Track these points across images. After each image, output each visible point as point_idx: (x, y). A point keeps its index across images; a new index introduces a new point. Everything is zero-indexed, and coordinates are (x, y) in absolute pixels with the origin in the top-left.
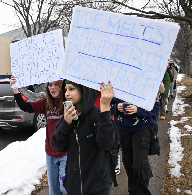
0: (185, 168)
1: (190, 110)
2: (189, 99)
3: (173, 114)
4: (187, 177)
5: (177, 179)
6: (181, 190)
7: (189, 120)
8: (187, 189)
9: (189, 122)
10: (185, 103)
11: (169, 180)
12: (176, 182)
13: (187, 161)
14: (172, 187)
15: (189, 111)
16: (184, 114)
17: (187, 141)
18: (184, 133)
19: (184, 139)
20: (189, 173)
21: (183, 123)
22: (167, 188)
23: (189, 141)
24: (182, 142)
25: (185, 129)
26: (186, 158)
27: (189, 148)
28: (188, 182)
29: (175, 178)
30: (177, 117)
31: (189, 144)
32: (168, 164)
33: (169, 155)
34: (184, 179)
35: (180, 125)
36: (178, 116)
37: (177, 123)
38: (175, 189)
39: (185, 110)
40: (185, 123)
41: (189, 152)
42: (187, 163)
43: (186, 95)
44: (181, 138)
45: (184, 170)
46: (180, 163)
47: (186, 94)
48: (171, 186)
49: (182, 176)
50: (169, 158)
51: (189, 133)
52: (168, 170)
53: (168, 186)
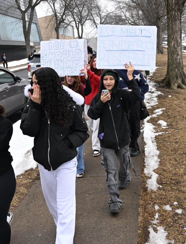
0: (162, 177)
1: (163, 99)
2: (161, 84)
4: (165, 188)
5: (154, 192)
6: (160, 207)
7: (163, 114)
8: (166, 205)
9: (163, 116)
10: (157, 90)
11: (147, 195)
12: (154, 197)
13: (163, 167)
14: (150, 203)
15: (162, 101)
16: (158, 105)
17: (162, 141)
18: (159, 131)
19: (159, 139)
20: (166, 183)
21: (157, 117)
22: (145, 207)
23: (164, 141)
24: (157, 142)
25: (159, 125)
26: (162, 164)
27: (165, 150)
28: (166, 195)
29: (152, 191)
31: (164, 145)
32: (145, 174)
34: (161, 191)
35: (154, 120)
36: (151, 108)
37: (151, 118)
38: (153, 206)
40: (159, 118)
41: (165, 156)
42: (164, 170)
43: (158, 79)
44: (156, 137)
45: (161, 180)
46: (156, 171)
48: (148, 203)
49: (159, 188)
50: (144, 166)
51: (164, 131)
52: (145, 182)
53: (146, 204)
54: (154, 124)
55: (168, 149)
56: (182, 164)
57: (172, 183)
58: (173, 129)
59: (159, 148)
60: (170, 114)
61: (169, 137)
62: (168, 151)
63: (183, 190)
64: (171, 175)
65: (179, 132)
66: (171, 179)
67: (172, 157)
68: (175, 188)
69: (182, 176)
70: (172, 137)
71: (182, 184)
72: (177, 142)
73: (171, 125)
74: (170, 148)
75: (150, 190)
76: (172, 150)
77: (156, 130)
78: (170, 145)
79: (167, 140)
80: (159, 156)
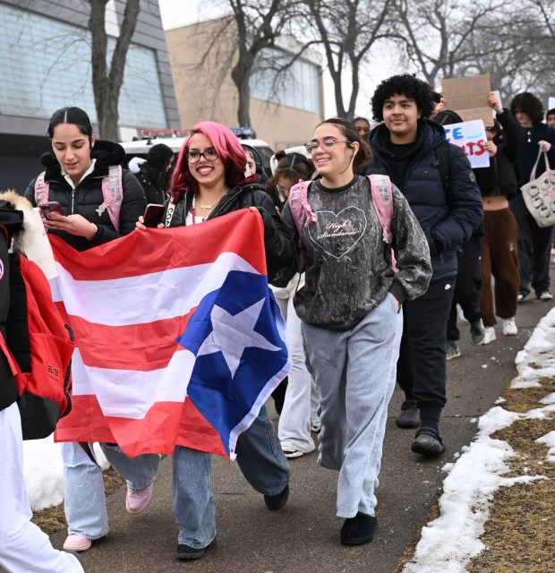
54: (516, 446)
55: (527, 541)
59: (490, 532)
62: (526, 546)
74: (541, 536)
76: (546, 544)
77: (515, 467)
78: (546, 524)
79: (543, 504)
80: (475, 561)
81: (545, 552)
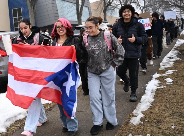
0: (147, 117)
1: (179, 63)
3: (160, 67)
4: (145, 124)
5: (135, 126)
7: (173, 73)
8: (139, 135)
9: (172, 75)
10: (177, 57)
11: (126, 127)
12: (132, 129)
13: (152, 111)
14: (127, 133)
15: (177, 65)
16: (172, 67)
17: (161, 93)
18: (162, 85)
19: (159, 91)
20: (148, 121)
21: (166, 76)
22: (121, 134)
23: (163, 92)
24: (156, 93)
25: (166, 81)
26: (152, 108)
27: (160, 99)
28: (143, 129)
29: (133, 125)
30: (163, 70)
31: (161, 96)
32: (132, 114)
33: (137, 106)
34: (141, 126)
35: (162, 78)
37: (160, 77)
38: (128, 135)
39: (174, 63)
41: (158, 103)
42: (151, 113)
44: (157, 90)
45: (144, 119)
46: (144, 112)
47: (182, 48)
48: (125, 132)
49: (140, 124)
50: (135, 108)
51: (167, 86)
52: (130, 119)
53: (123, 133)
54: (160, 81)
55: (163, 99)
56: (170, 109)
57: (154, 122)
58: (176, 85)
59: (155, 97)
60: (180, 74)
61: (169, 90)
62: (163, 100)
63: (161, 127)
64: (156, 116)
65: (181, 87)
66: (154, 119)
67: (164, 104)
68: (154, 125)
69: (165, 118)
70: (172, 90)
71: (162, 123)
72: (175, 94)
73: (176, 82)
74: (165, 98)
75: (131, 124)
76: (166, 99)
77: (160, 85)
78: (166, 96)
79: (166, 92)
80: (152, 102)
81: (166, 101)
